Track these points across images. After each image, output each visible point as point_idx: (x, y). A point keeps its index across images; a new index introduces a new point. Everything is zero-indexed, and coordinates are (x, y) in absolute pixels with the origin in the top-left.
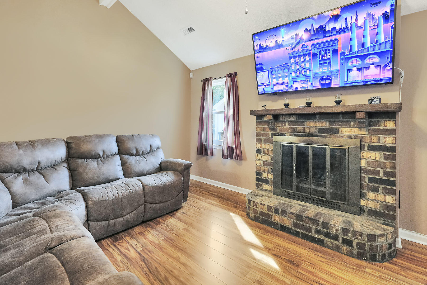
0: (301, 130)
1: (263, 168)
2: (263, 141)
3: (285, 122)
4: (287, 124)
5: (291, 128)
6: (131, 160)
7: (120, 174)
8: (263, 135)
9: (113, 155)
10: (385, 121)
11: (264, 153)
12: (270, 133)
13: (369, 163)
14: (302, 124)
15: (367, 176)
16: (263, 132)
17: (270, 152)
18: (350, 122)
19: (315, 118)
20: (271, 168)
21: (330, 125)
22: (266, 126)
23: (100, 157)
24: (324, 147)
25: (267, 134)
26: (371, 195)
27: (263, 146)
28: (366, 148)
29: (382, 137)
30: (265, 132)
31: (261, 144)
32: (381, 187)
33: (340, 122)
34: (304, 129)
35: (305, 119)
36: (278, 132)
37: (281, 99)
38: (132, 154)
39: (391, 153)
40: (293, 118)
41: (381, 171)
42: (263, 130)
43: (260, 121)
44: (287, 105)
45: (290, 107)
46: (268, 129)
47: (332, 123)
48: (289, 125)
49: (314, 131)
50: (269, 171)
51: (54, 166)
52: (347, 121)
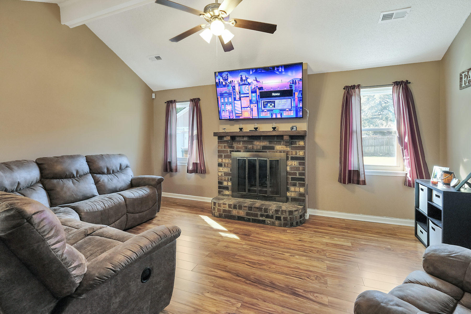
0: (251, 147)
1: (223, 178)
2: (223, 157)
3: (240, 141)
4: (241, 143)
5: (244, 146)
6: (104, 178)
7: (95, 192)
8: (223, 152)
9: (86, 174)
10: (299, 141)
11: (225, 166)
12: (229, 150)
13: (291, 168)
14: (251, 143)
15: (290, 177)
16: (223, 149)
17: (229, 165)
18: (281, 142)
19: (260, 139)
20: (230, 177)
21: (270, 144)
22: (226, 145)
23: (74, 177)
24: (266, 159)
25: (227, 151)
26: (292, 189)
27: (224, 160)
28: (290, 159)
29: (298, 151)
30: (225, 149)
31: (222, 159)
32: (298, 182)
33: (275, 141)
34: (253, 146)
35: (253, 139)
36: (235, 149)
37: (237, 124)
38: (103, 173)
39: (302, 161)
40: (246, 139)
41: (297, 172)
42: (223, 148)
43: (221, 140)
44: (241, 129)
45: (244, 130)
46: (227, 147)
47: (270, 142)
48: (242, 144)
49: (259, 149)
50: (228, 180)
51: (31, 186)
52: (279, 141)
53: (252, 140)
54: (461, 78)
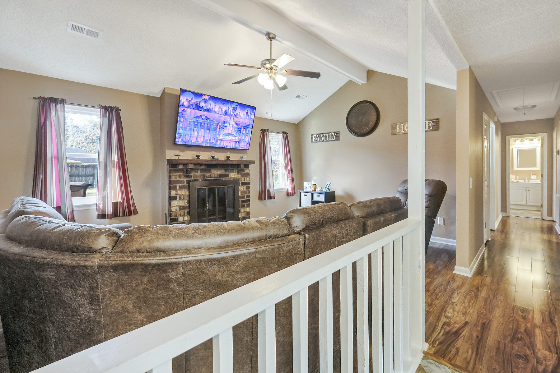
0: (209, 176)
1: (178, 213)
2: (178, 187)
3: (198, 170)
4: (199, 172)
5: (202, 175)
8: (177, 182)
10: (246, 169)
11: (180, 198)
12: (185, 179)
13: (241, 193)
14: (209, 171)
15: (241, 200)
16: (178, 179)
17: (185, 196)
18: (234, 170)
19: (217, 167)
20: (186, 211)
21: (226, 172)
22: (181, 174)
24: (224, 186)
25: (182, 182)
26: (242, 210)
27: (179, 192)
28: (240, 184)
29: (245, 177)
30: (180, 179)
31: (177, 191)
32: (246, 204)
33: (230, 170)
34: (211, 175)
35: (211, 167)
36: (192, 179)
37: (187, 150)
39: (248, 186)
40: (203, 167)
41: (245, 195)
42: (178, 178)
43: (175, 169)
44: (198, 157)
45: (201, 158)
46: (183, 177)
47: (226, 170)
48: (200, 173)
49: (216, 177)
50: (184, 214)
52: (233, 169)
53: (210, 169)
54: (312, 137)
